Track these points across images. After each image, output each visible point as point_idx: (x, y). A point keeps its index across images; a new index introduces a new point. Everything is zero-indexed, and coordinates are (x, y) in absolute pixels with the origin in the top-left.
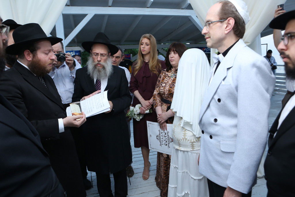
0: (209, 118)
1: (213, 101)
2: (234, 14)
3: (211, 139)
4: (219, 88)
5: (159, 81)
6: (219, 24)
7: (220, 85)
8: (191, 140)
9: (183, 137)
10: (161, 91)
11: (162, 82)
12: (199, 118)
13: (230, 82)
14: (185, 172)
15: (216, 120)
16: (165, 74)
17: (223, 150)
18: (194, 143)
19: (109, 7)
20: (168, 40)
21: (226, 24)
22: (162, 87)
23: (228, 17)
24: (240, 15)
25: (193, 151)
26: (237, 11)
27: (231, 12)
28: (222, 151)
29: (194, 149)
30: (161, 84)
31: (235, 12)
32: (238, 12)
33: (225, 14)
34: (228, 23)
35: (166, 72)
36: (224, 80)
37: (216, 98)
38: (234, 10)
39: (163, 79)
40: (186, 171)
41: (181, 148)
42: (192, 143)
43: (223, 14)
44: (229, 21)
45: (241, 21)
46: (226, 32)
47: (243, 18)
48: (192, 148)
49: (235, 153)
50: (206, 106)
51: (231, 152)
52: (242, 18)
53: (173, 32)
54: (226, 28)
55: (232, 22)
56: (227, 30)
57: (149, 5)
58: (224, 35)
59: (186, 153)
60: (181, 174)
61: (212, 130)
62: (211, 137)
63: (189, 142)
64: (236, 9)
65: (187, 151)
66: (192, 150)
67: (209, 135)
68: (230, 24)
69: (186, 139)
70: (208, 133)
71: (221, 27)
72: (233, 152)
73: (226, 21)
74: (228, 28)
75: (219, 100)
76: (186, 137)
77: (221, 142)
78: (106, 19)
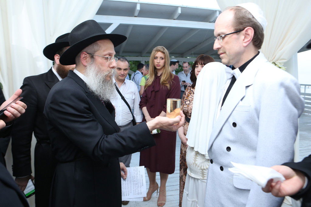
0: (221, 145)
1: (227, 124)
2: (252, 22)
3: (222, 171)
4: (235, 110)
5: (183, 98)
6: (235, 36)
7: (236, 106)
8: (201, 167)
9: (194, 162)
10: (185, 109)
11: (186, 99)
12: (209, 144)
13: (250, 103)
14: (195, 201)
15: (229, 149)
16: (190, 90)
17: (237, 186)
18: (204, 171)
19: (135, 17)
20: (192, 54)
21: (244, 35)
22: (186, 105)
23: (245, 27)
24: (258, 22)
25: (203, 180)
26: (253, 17)
27: (247, 21)
28: (235, 187)
29: (205, 178)
30: (185, 102)
31: (253, 20)
32: (255, 19)
33: (241, 23)
34: (246, 34)
35: (191, 88)
36: (242, 100)
37: (231, 121)
38: (251, 17)
39: (188, 96)
40: (197, 201)
41: (192, 174)
42: (202, 170)
43: (239, 24)
44: (246, 31)
45: (260, 29)
46: (245, 45)
47: (262, 24)
48: (202, 176)
49: (251, 191)
50: (218, 131)
51: (246, 189)
52: (260, 25)
53: (197, 46)
54: (244, 40)
55: (251, 32)
56: (245, 42)
57: (176, 17)
58: (242, 48)
59: (196, 181)
60: (191, 202)
61: (224, 160)
62: (222, 169)
63: (199, 168)
64: (252, 16)
65: (198, 179)
66: (202, 178)
67: (220, 166)
68: (248, 35)
69: (196, 165)
70: (218, 163)
71: (238, 39)
72: (249, 189)
73: (244, 32)
74: (246, 40)
75: (234, 125)
76: (196, 162)
77: (234, 176)
78: (130, 29)
